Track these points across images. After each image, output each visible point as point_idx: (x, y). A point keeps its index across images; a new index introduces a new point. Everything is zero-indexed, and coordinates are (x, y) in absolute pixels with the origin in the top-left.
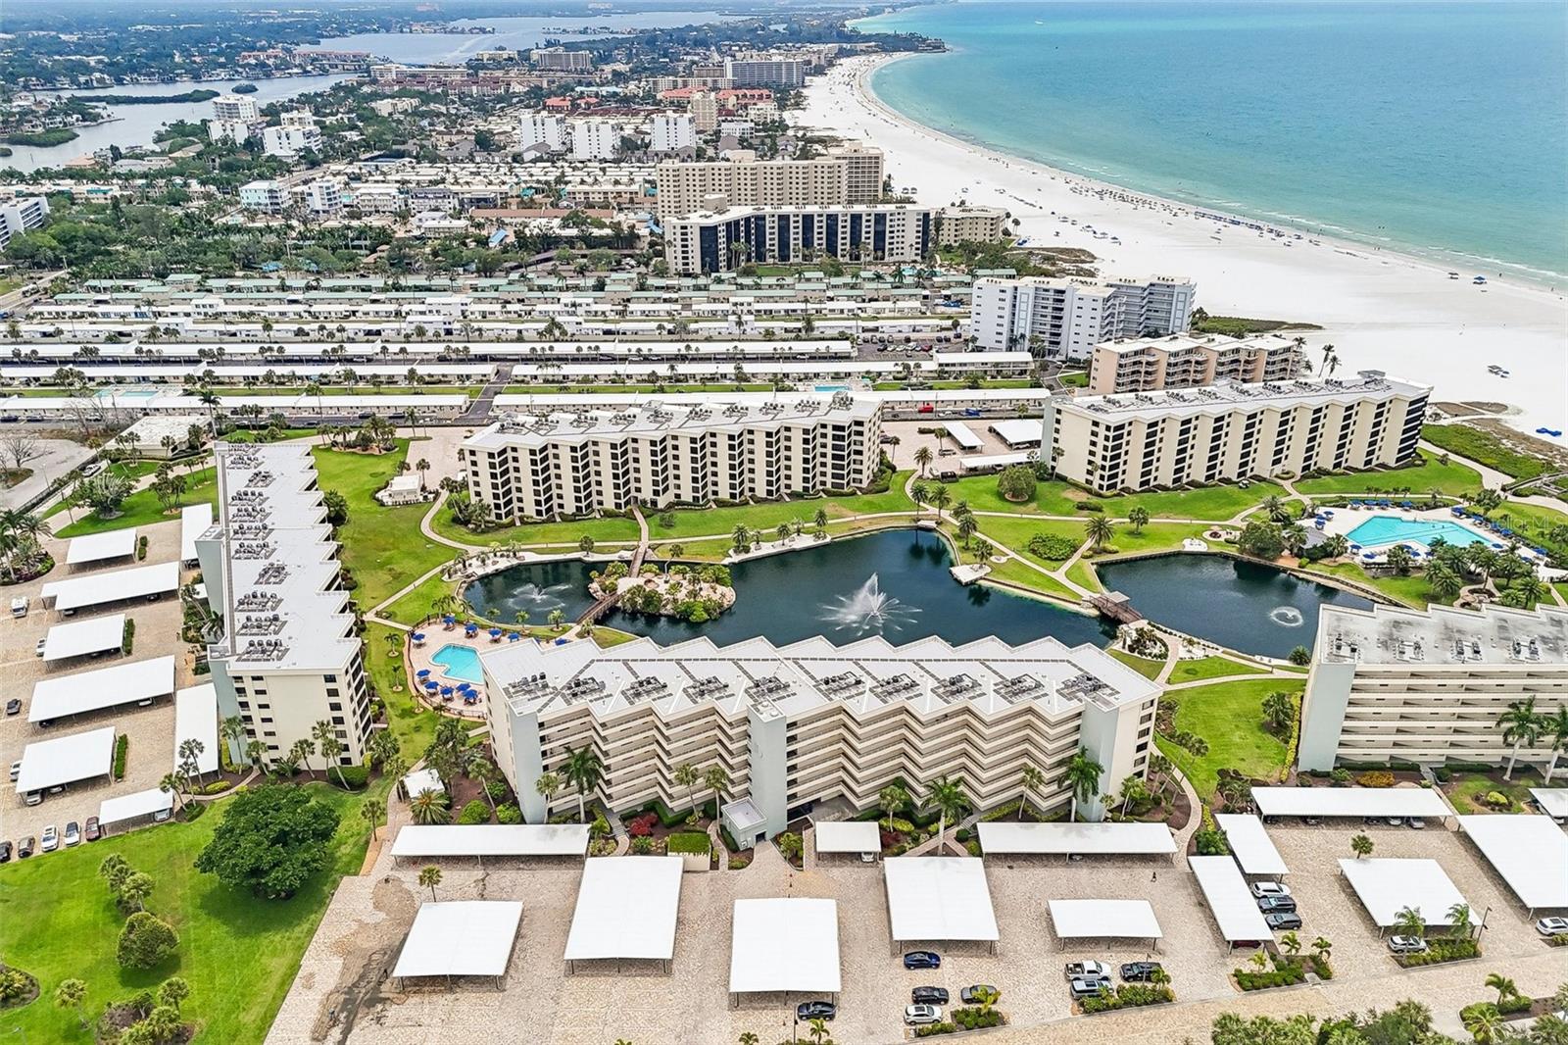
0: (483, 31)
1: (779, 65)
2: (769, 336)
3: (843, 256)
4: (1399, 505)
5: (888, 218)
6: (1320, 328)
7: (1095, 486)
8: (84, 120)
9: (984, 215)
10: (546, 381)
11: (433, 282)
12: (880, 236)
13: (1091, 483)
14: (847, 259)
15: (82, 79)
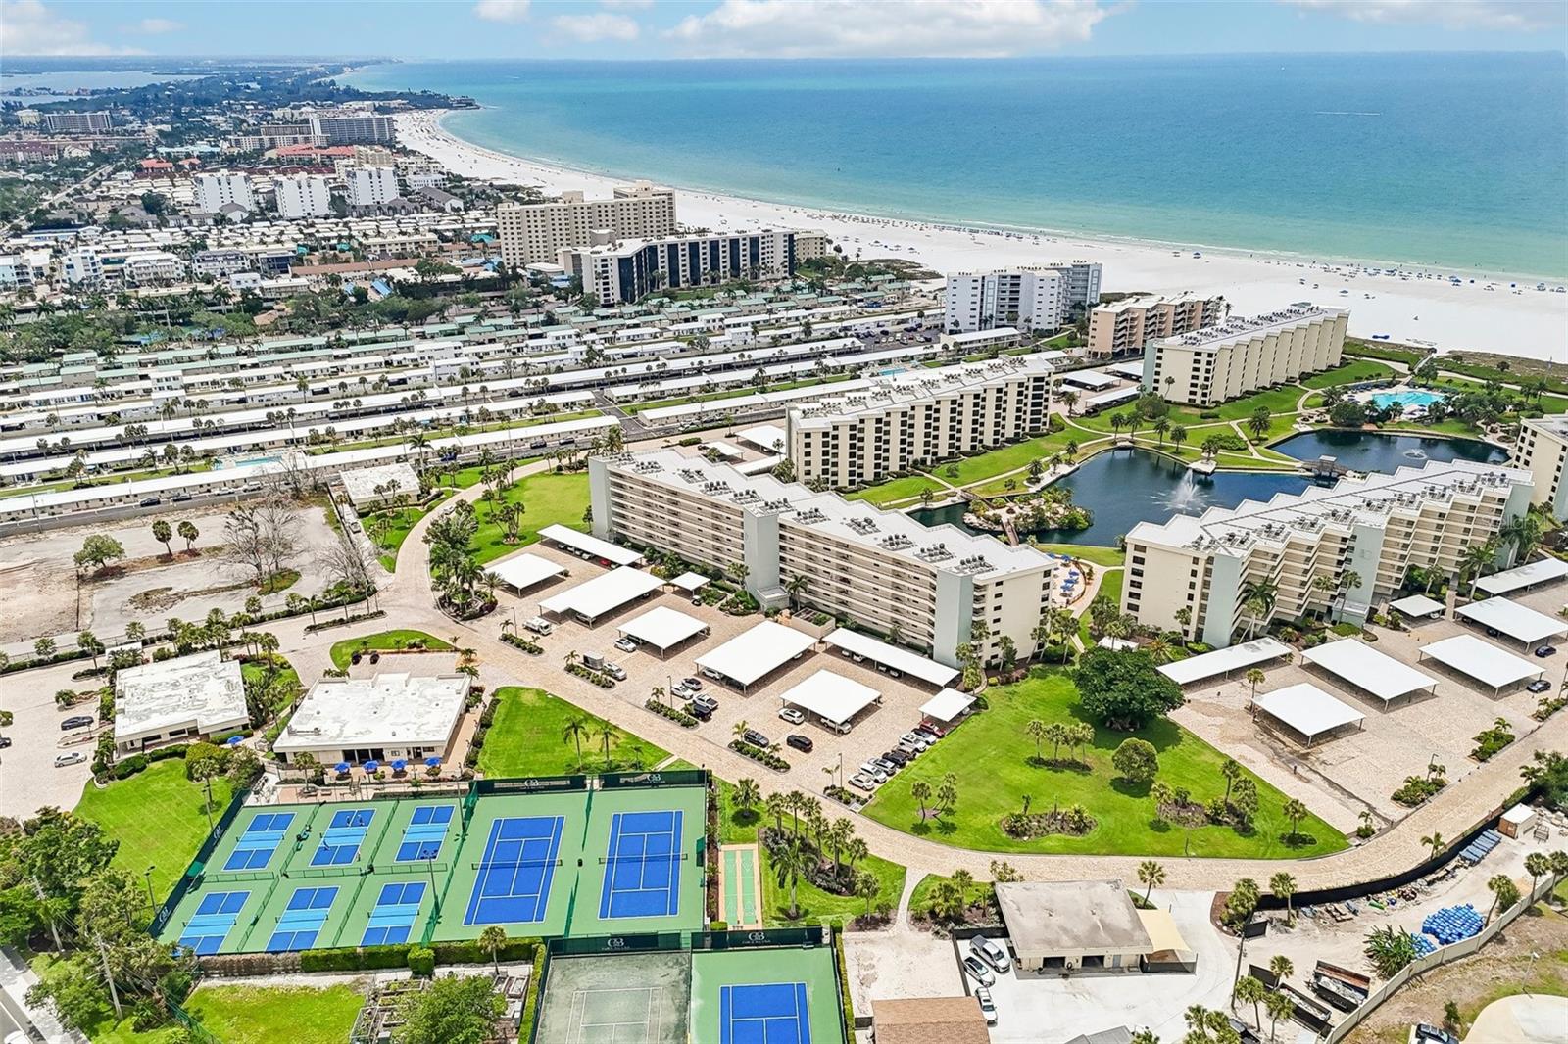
1: (369, 120)
4: (1376, 386)
5: (761, 240)
7: (1198, 402)
9: (809, 235)
11: (379, 334)
12: (754, 257)
13: (1194, 400)
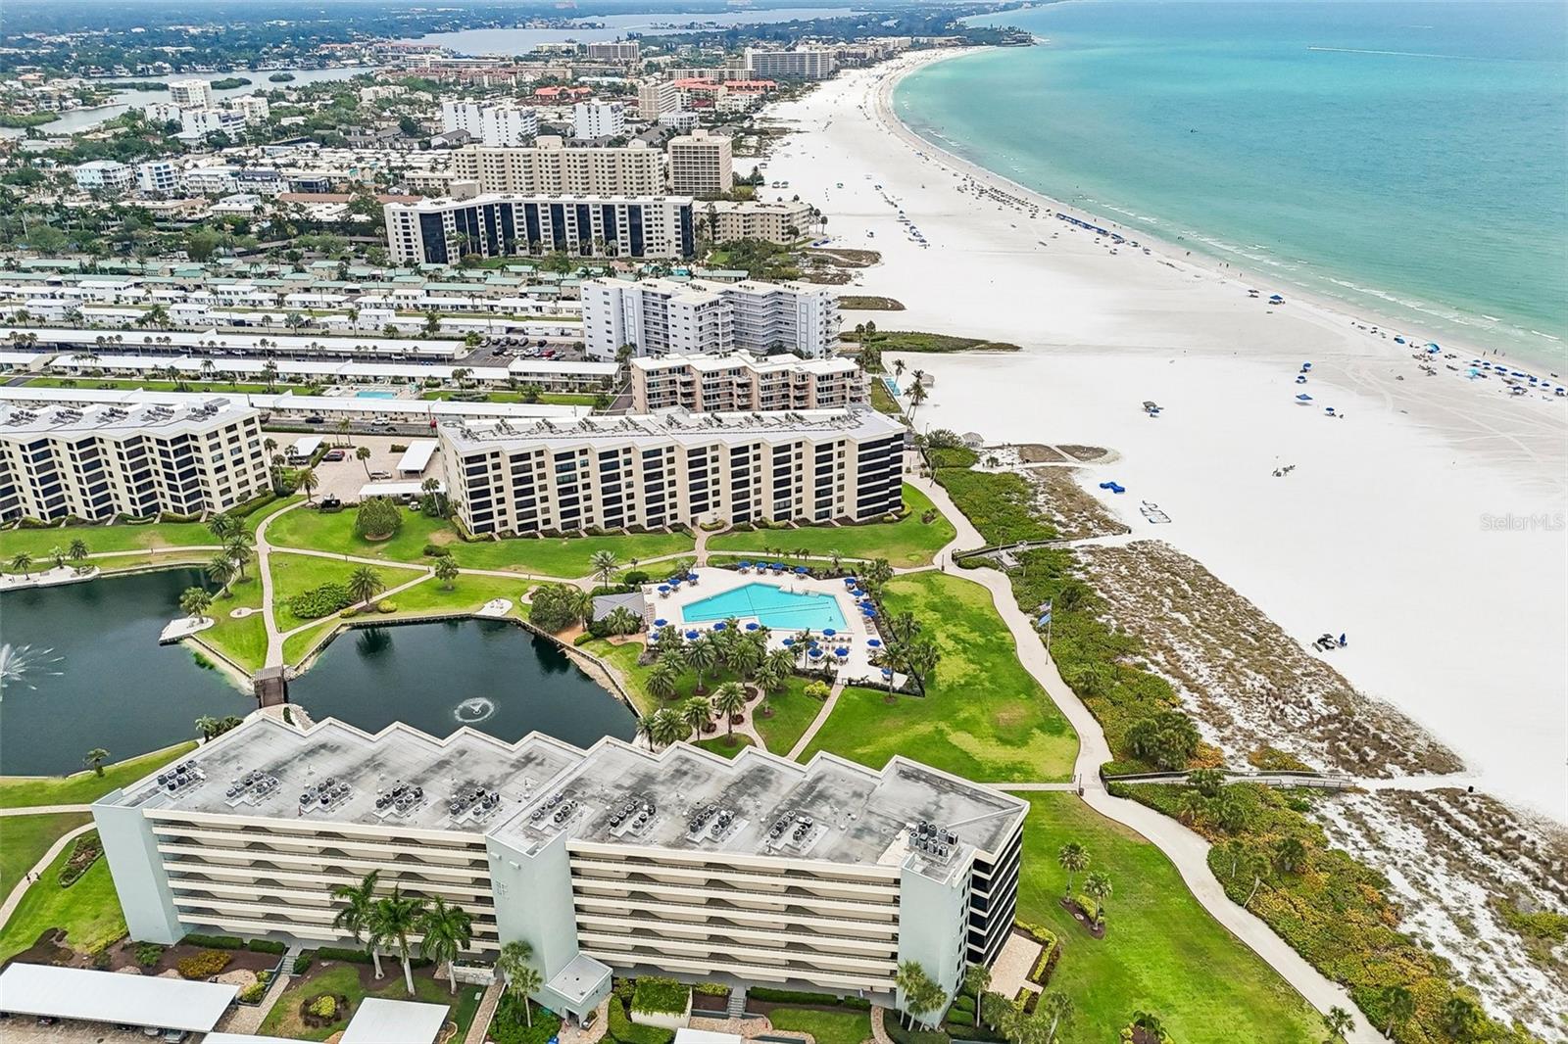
0: (593, 26)
1: (802, 56)
2: (391, 333)
3: (572, 250)
5: (643, 210)
6: (1016, 348)
8: (84, 105)
10: (85, 373)
12: (636, 230)
14: (577, 254)
15: (139, 68)
